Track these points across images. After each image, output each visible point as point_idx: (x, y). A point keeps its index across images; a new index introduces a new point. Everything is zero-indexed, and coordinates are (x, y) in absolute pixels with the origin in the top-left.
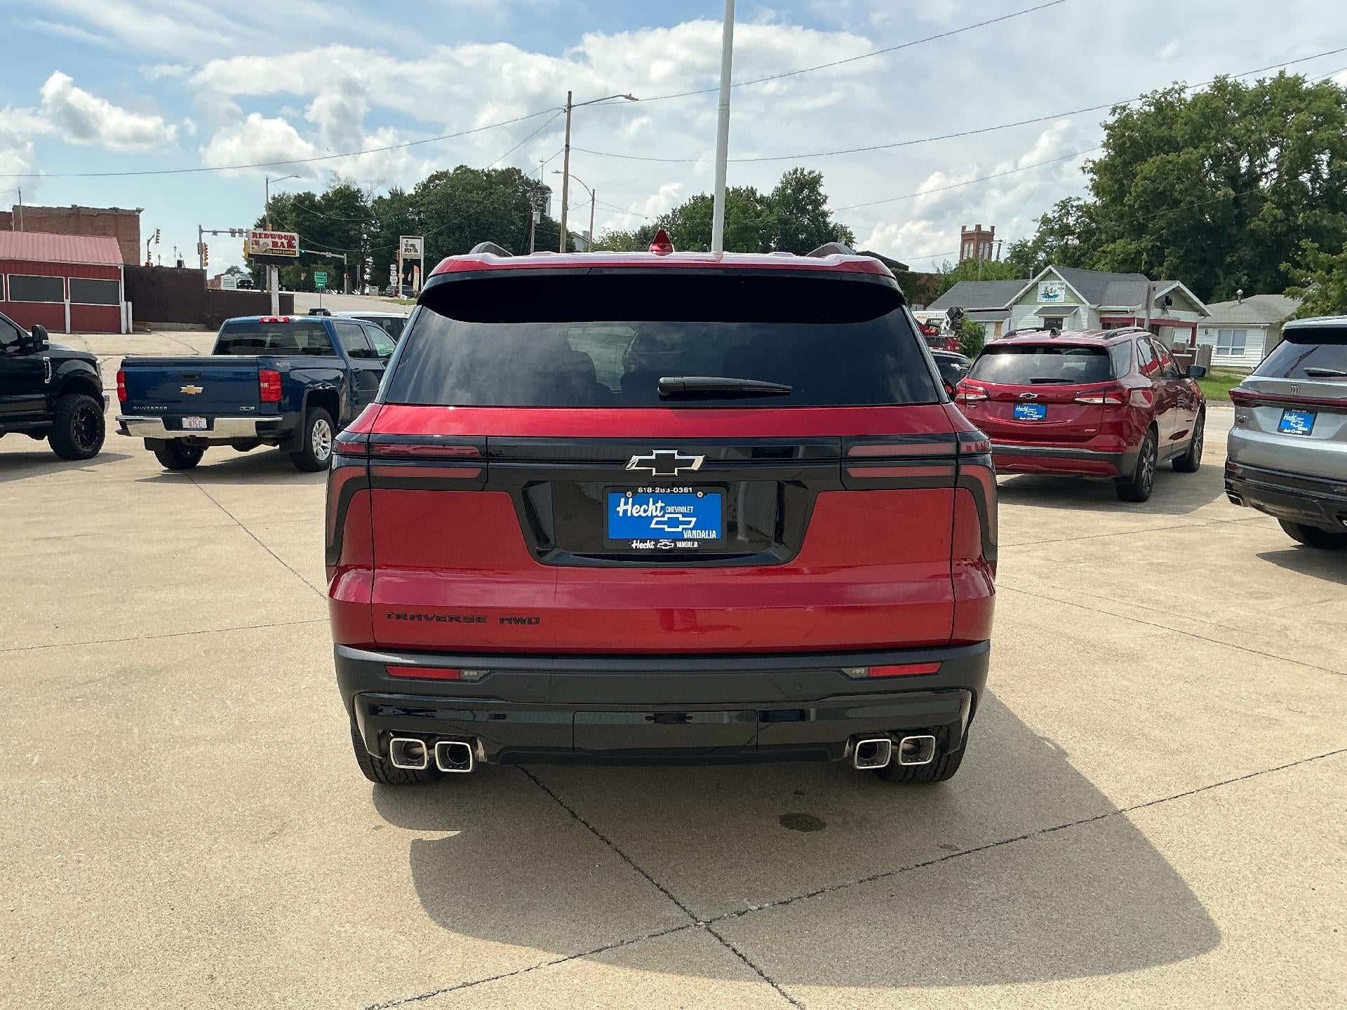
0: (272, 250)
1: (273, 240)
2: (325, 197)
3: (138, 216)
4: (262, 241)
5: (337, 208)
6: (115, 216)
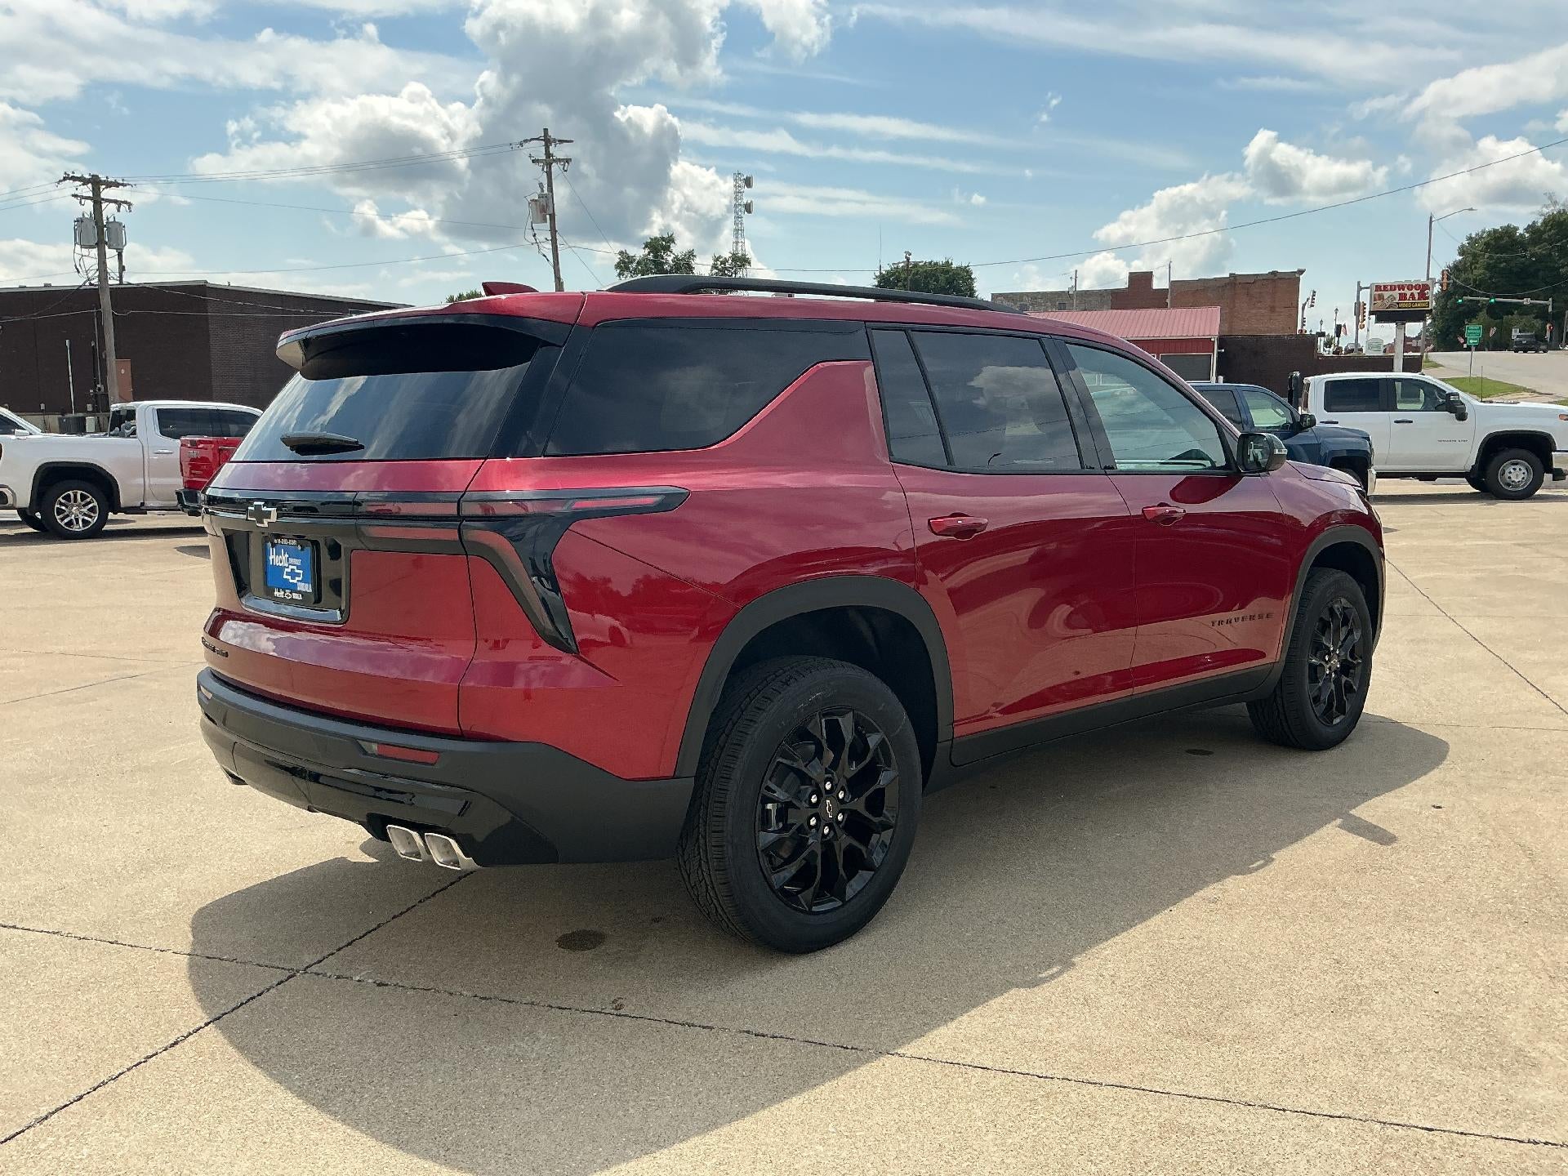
0: (1398, 303)
1: (1401, 291)
2: (1532, 229)
3: (1299, 279)
4: (1386, 294)
5: (1545, 240)
6: (1273, 281)
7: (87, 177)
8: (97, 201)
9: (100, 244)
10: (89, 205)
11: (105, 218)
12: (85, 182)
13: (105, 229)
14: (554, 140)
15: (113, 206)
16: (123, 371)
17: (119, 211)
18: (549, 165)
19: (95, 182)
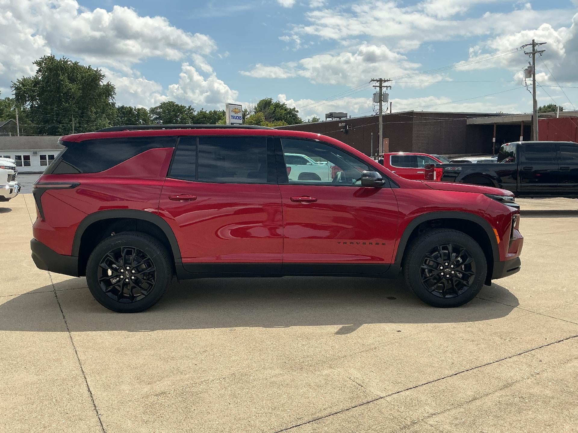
7: (378, 79)
8: (381, 87)
9: (380, 101)
10: (378, 89)
11: (383, 92)
12: (377, 81)
13: (382, 96)
14: (537, 44)
15: (385, 88)
16: (387, 142)
17: (387, 90)
18: (534, 54)
19: (381, 81)
